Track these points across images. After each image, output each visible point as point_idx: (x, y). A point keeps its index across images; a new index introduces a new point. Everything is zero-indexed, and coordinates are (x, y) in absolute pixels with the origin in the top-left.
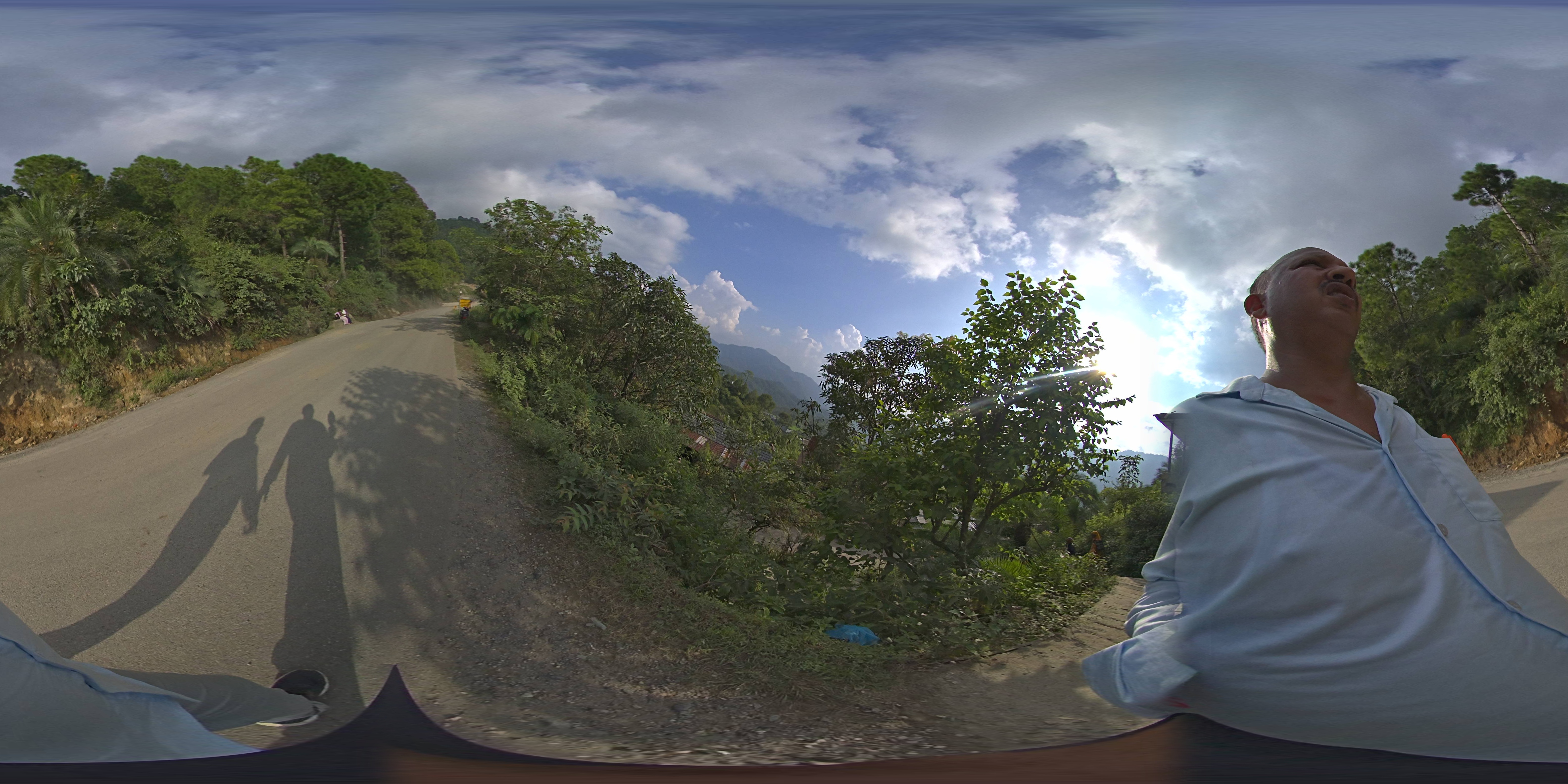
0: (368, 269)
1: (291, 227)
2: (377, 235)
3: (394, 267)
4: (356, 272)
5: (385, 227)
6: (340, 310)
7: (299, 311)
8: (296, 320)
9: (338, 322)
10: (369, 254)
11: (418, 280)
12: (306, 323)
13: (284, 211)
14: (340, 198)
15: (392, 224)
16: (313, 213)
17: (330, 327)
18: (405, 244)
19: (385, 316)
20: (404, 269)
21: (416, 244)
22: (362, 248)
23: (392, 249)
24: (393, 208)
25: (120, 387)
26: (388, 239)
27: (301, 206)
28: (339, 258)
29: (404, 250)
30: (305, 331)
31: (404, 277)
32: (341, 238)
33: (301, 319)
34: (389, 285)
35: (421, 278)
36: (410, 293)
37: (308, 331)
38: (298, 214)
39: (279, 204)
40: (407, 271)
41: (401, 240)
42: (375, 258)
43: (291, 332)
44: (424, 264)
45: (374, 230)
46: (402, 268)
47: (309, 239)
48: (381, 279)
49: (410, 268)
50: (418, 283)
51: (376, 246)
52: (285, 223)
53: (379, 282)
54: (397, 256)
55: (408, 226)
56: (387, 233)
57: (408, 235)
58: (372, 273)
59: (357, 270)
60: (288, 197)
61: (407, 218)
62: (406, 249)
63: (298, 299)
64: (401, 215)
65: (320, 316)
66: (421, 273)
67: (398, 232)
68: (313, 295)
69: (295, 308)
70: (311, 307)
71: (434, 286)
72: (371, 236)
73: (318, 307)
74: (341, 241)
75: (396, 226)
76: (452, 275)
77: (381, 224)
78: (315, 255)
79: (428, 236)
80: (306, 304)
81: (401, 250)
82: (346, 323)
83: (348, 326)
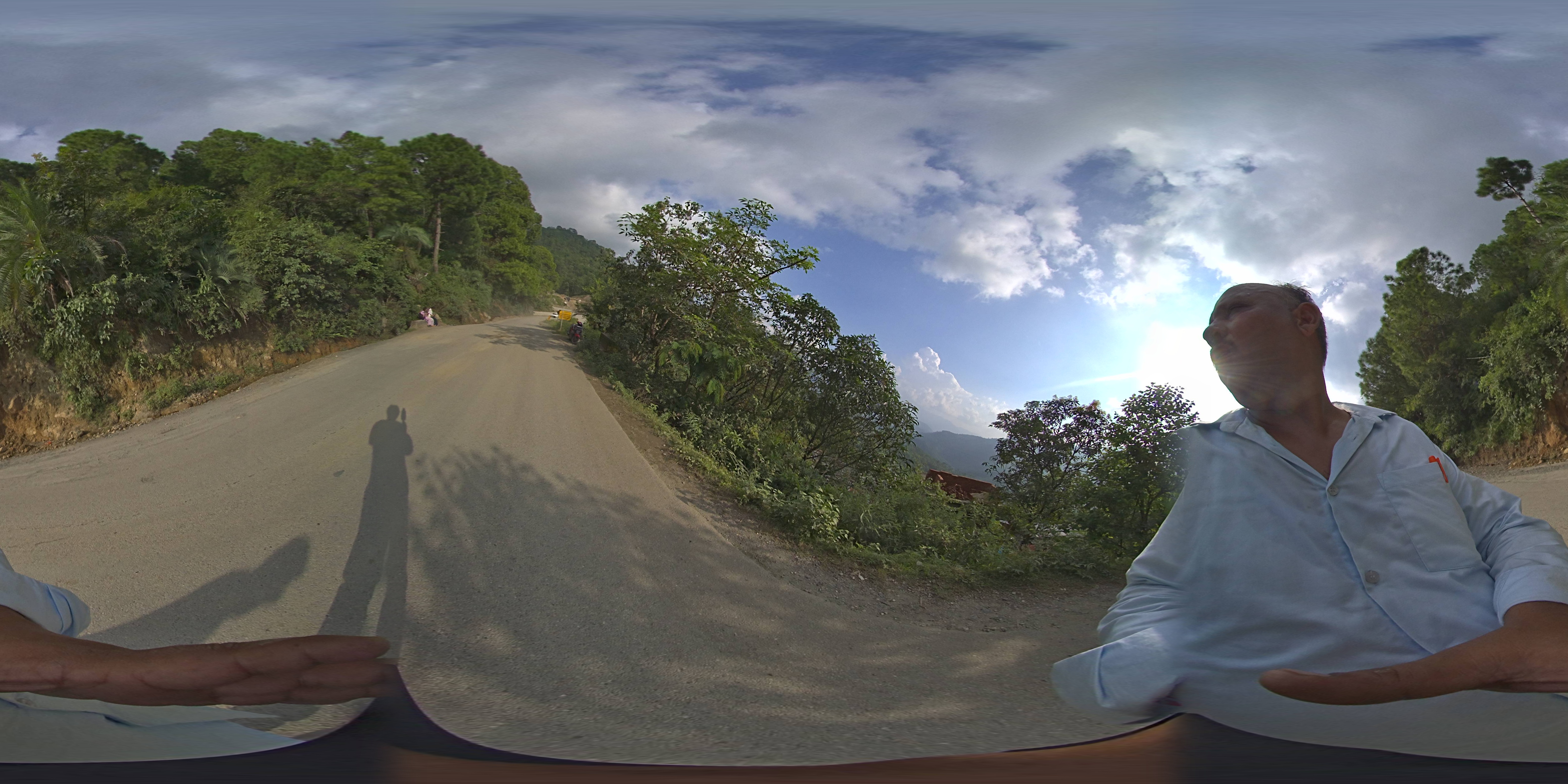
0: (464, 266)
1: (381, 208)
2: (479, 231)
3: (492, 267)
4: (451, 268)
5: (489, 224)
6: (425, 309)
7: (373, 305)
8: (368, 316)
9: (421, 322)
10: (467, 249)
11: (515, 284)
12: (380, 321)
13: (376, 191)
14: (446, 181)
15: (497, 221)
16: (411, 195)
17: (411, 328)
18: (507, 243)
19: (476, 321)
20: (502, 270)
21: (519, 245)
22: (461, 243)
23: (492, 247)
24: (501, 204)
25: (120, 397)
26: (490, 236)
27: (396, 186)
28: (433, 250)
29: (505, 250)
30: (379, 332)
31: (500, 279)
32: (439, 227)
33: (373, 316)
34: (484, 286)
35: (519, 283)
36: (502, 297)
37: (382, 332)
38: (392, 195)
39: (372, 181)
40: (505, 273)
41: (504, 239)
42: (473, 255)
43: (359, 331)
44: (523, 268)
45: (478, 225)
46: (500, 270)
47: (402, 224)
48: (476, 279)
49: (508, 270)
50: (514, 287)
51: (476, 242)
52: (375, 204)
53: (474, 282)
54: (496, 256)
55: (514, 224)
56: (490, 230)
57: (512, 234)
58: (468, 271)
59: (452, 266)
60: (382, 173)
61: (513, 217)
62: (507, 249)
63: (373, 290)
64: (509, 212)
65: (400, 313)
66: (518, 277)
67: (503, 230)
68: (394, 288)
69: (369, 301)
70: (391, 302)
71: (528, 292)
72: (473, 230)
73: (399, 302)
74: (439, 231)
75: (501, 223)
76: (546, 284)
77: (486, 220)
78: (406, 242)
79: (530, 240)
80: (383, 297)
81: (502, 249)
82: (430, 323)
83: (430, 326)
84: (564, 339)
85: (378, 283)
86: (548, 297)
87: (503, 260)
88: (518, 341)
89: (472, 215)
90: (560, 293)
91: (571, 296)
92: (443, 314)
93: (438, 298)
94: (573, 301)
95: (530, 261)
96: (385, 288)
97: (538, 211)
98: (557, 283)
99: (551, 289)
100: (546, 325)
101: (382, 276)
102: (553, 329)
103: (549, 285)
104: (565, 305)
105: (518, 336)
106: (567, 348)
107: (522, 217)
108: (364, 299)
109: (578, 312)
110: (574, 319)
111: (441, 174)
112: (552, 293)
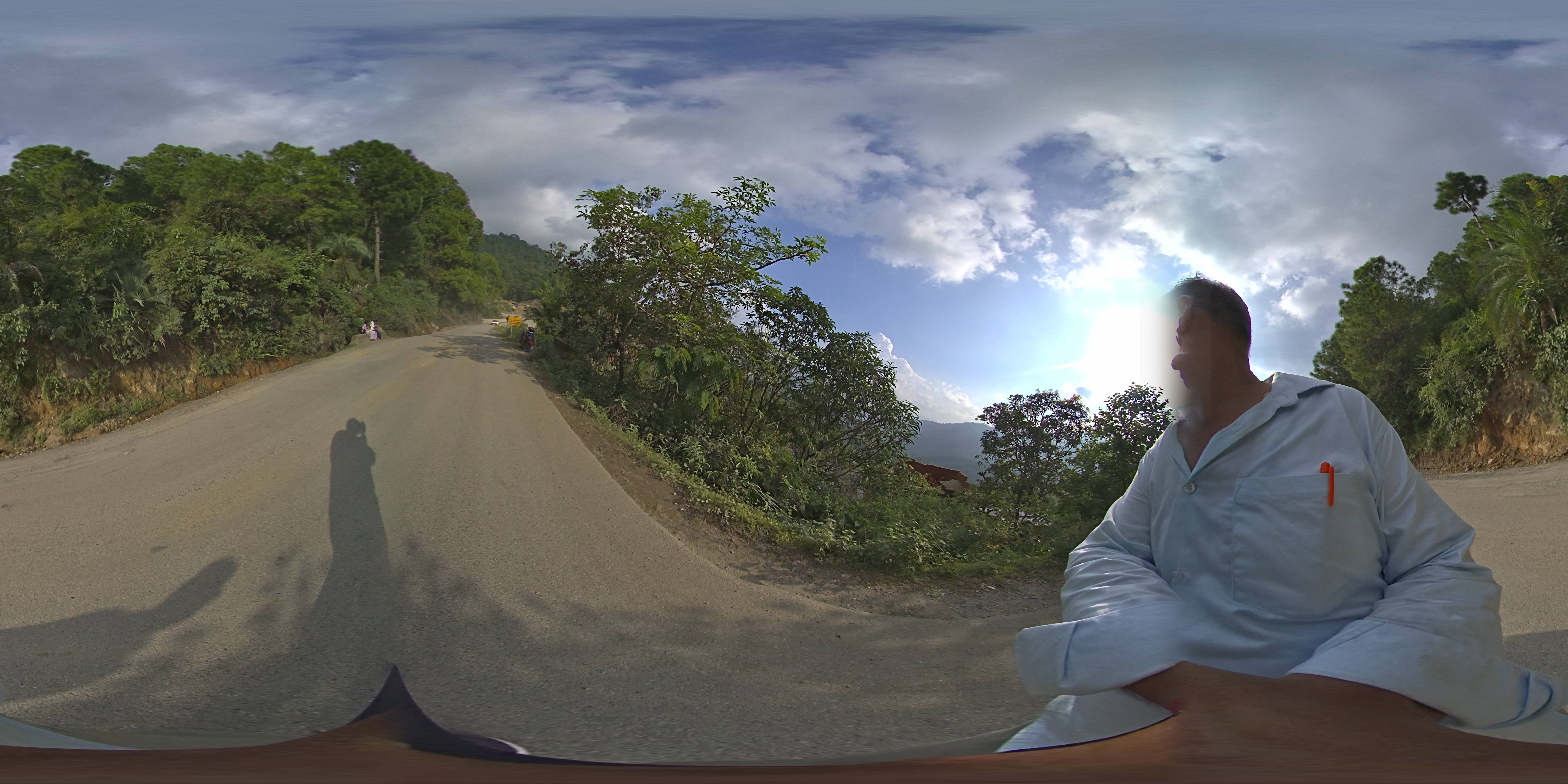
0: (407, 276)
1: (317, 219)
2: (421, 239)
3: (437, 275)
4: (393, 278)
5: (430, 231)
6: (367, 322)
7: (308, 320)
8: (302, 332)
9: (363, 337)
10: (410, 258)
11: (461, 292)
12: (317, 339)
13: (310, 202)
14: (379, 188)
15: (438, 228)
16: (346, 204)
17: (351, 343)
18: (450, 250)
19: (423, 332)
20: (447, 278)
21: (462, 251)
22: (403, 252)
23: (436, 255)
24: (441, 211)
26: (432, 244)
27: (330, 196)
28: (373, 261)
29: (448, 258)
30: (315, 350)
31: (446, 288)
32: (378, 236)
33: (310, 331)
34: (430, 296)
35: (465, 291)
36: (449, 306)
37: (319, 349)
38: (327, 205)
39: (306, 192)
40: (450, 281)
41: (446, 246)
42: (417, 264)
43: (292, 350)
44: (468, 275)
45: (418, 233)
46: (445, 278)
47: (340, 236)
48: (421, 289)
49: (453, 278)
50: (460, 295)
51: (418, 251)
52: (309, 215)
53: (419, 292)
54: (440, 264)
55: (455, 231)
56: (432, 238)
57: (455, 241)
58: (413, 281)
59: (395, 276)
60: (314, 183)
61: (454, 223)
62: (451, 256)
63: (308, 305)
64: (449, 219)
65: (339, 328)
66: (464, 284)
67: (444, 237)
68: (331, 301)
69: (303, 317)
70: (328, 317)
71: (476, 300)
72: (414, 238)
73: (337, 316)
74: (378, 240)
75: (442, 230)
76: (493, 291)
77: (426, 227)
78: (345, 253)
79: (473, 246)
80: (320, 312)
81: (446, 257)
82: (372, 337)
83: (373, 340)
84: (515, 347)
85: (313, 297)
86: (496, 304)
87: (448, 268)
88: (466, 352)
89: (410, 223)
90: (508, 300)
91: (518, 301)
92: (386, 326)
93: (381, 311)
94: (522, 307)
95: (476, 268)
96: (320, 302)
97: (479, 216)
98: (504, 289)
99: (498, 296)
100: (496, 332)
101: (317, 289)
102: (503, 336)
103: (496, 291)
104: (514, 310)
105: (465, 346)
106: (519, 357)
107: (462, 223)
108: (298, 315)
109: (528, 317)
110: (524, 324)
111: (373, 181)
112: (499, 300)
